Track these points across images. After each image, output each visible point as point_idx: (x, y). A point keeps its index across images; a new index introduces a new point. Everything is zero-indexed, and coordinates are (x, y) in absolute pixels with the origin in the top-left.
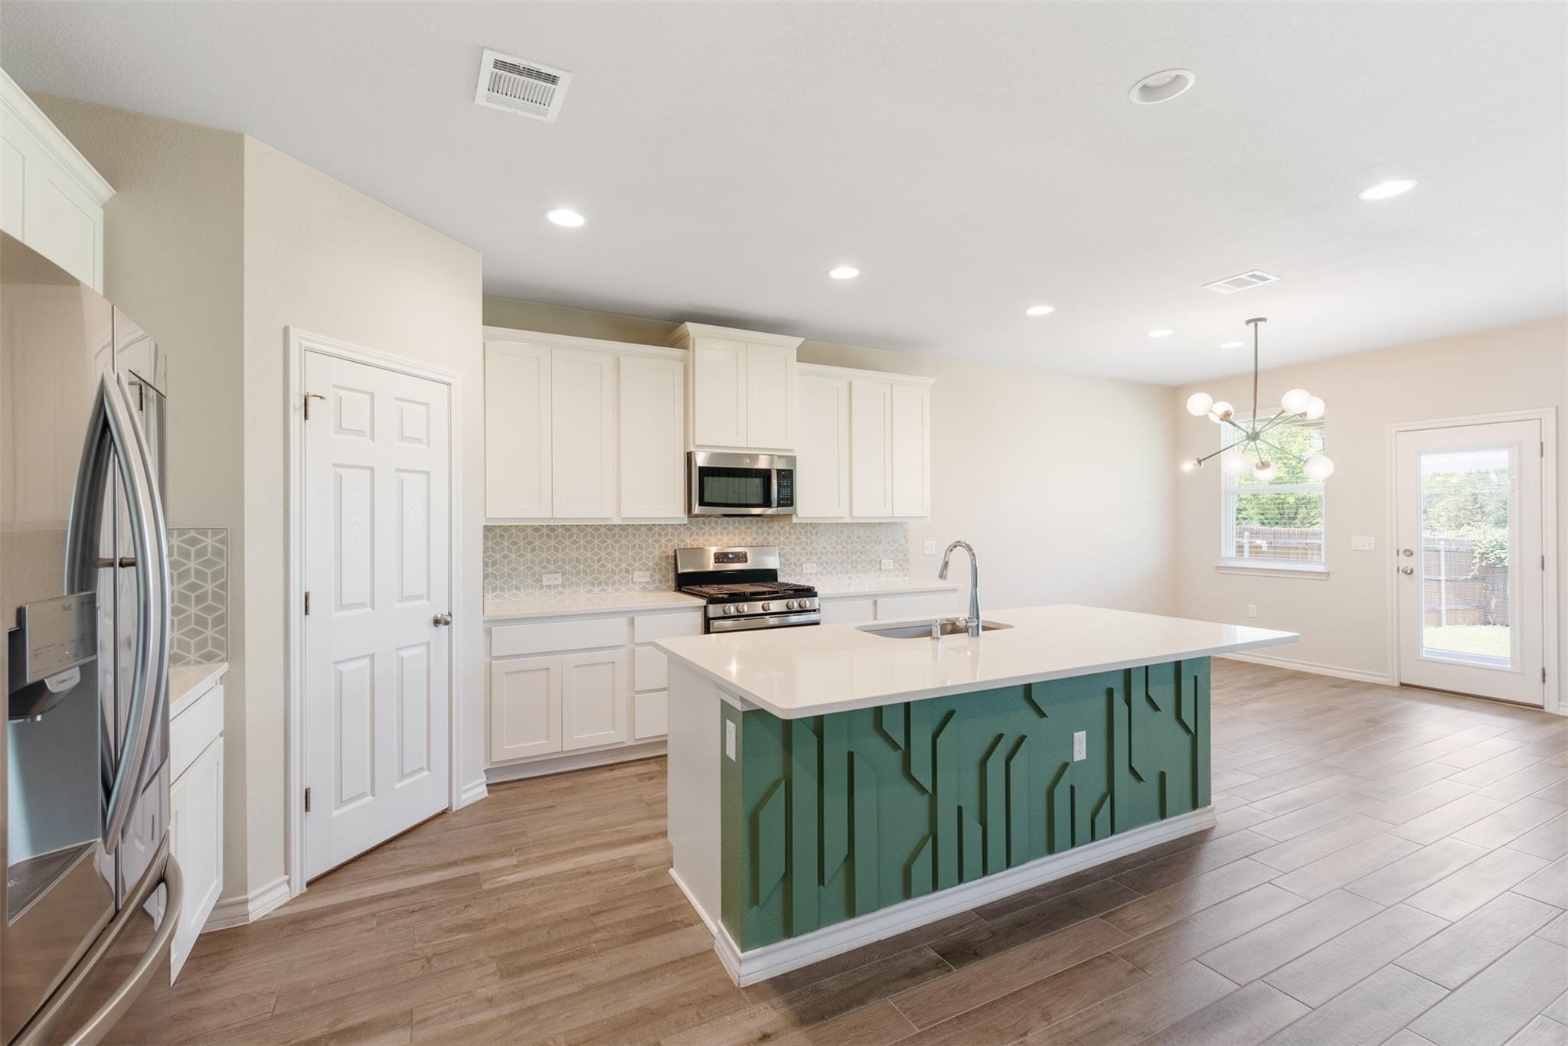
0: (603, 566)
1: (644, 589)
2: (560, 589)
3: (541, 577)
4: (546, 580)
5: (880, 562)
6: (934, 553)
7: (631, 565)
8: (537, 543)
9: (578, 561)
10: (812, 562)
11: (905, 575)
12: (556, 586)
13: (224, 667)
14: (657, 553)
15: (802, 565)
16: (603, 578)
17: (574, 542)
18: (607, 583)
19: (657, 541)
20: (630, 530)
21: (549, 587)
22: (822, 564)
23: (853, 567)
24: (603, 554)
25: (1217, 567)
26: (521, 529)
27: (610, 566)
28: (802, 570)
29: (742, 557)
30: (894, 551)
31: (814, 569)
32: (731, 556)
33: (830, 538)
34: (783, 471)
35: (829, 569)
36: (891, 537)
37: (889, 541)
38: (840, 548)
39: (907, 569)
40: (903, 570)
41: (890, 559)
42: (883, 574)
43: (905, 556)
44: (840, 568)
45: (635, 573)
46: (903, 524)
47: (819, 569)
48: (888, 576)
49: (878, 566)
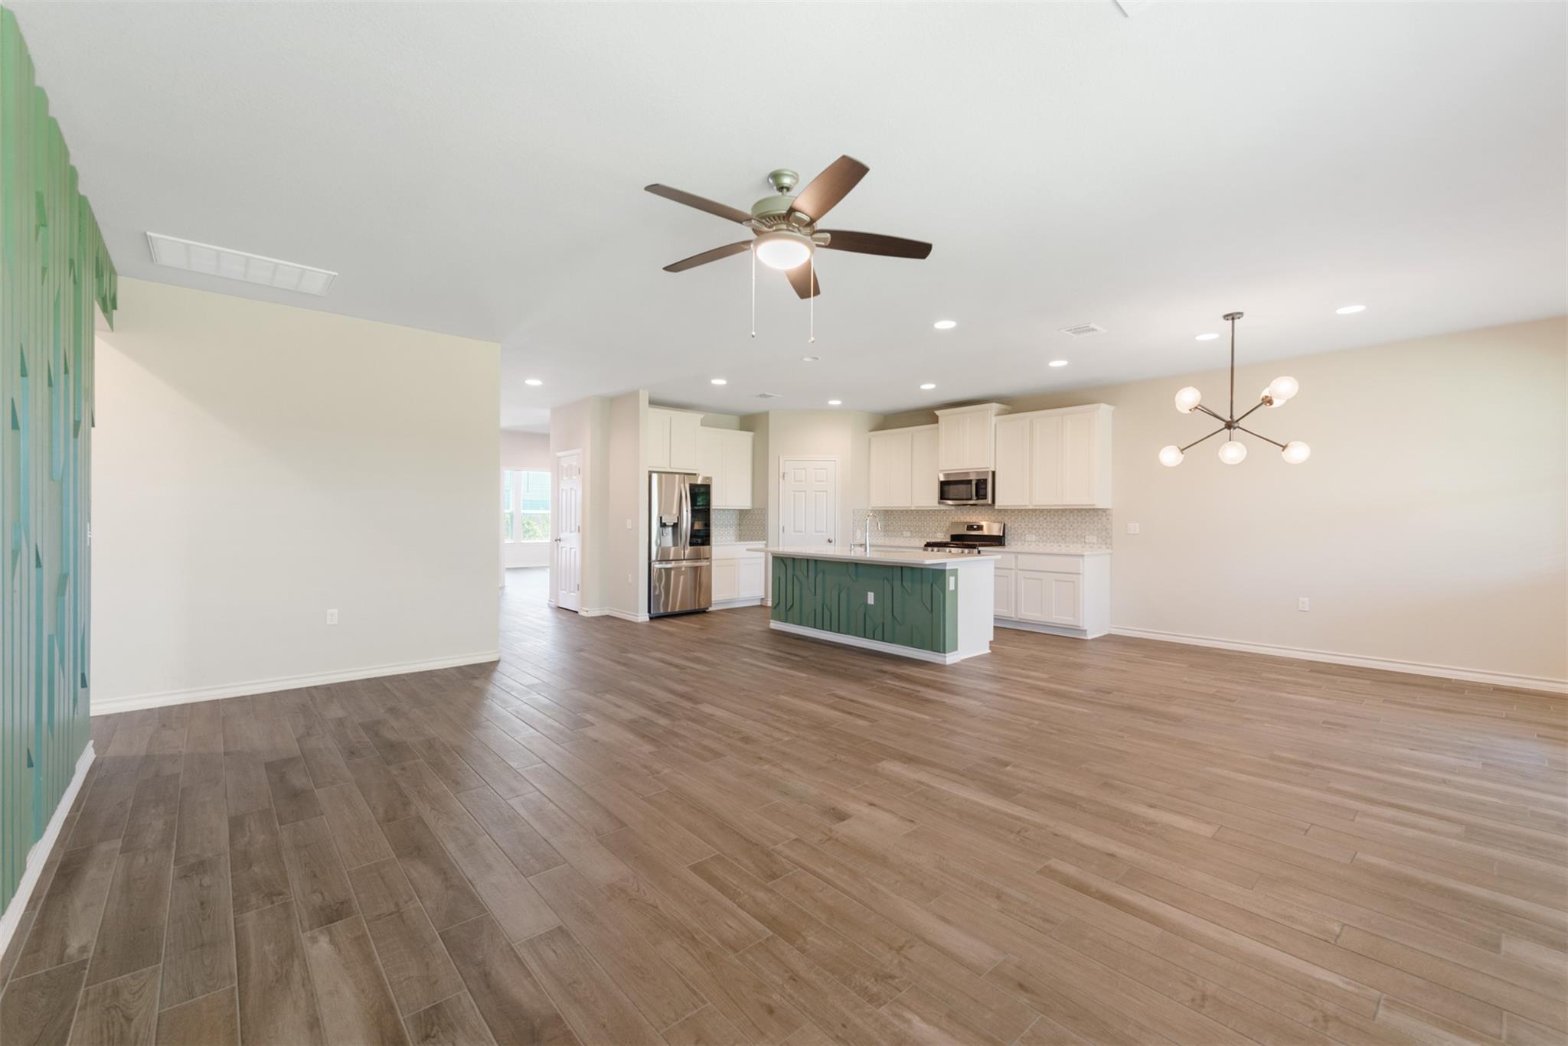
0: (925, 529)
2: (910, 538)
5: (1085, 536)
7: (936, 530)
8: (902, 518)
9: (916, 526)
10: (1032, 532)
11: (1107, 548)
12: (908, 537)
13: (765, 542)
14: (948, 524)
15: (1025, 535)
16: (919, 532)
17: (915, 518)
18: (927, 538)
19: (948, 518)
21: (906, 537)
22: (1039, 533)
23: (1063, 539)
24: (925, 523)
26: (897, 511)
28: (1025, 538)
29: (981, 528)
30: (1098, 530)
31: (1034, 538)
32: (975, 527)
33: (1045, 519)
34: (980, 480)
35: (1045, 539)
36: (1096, 519)
37: (1094, 523)
38: (1052, 525)
39: (1110, 544)
40: (1106, 544)
41: (1094, 535)
42: (1087, 546)
43: (1108, 533)
44: (1052, 539)
45: (938, 533)
46: (1104, 511)
47: (1038, 539)
48: (1091, 547)
49: (1083, 540)
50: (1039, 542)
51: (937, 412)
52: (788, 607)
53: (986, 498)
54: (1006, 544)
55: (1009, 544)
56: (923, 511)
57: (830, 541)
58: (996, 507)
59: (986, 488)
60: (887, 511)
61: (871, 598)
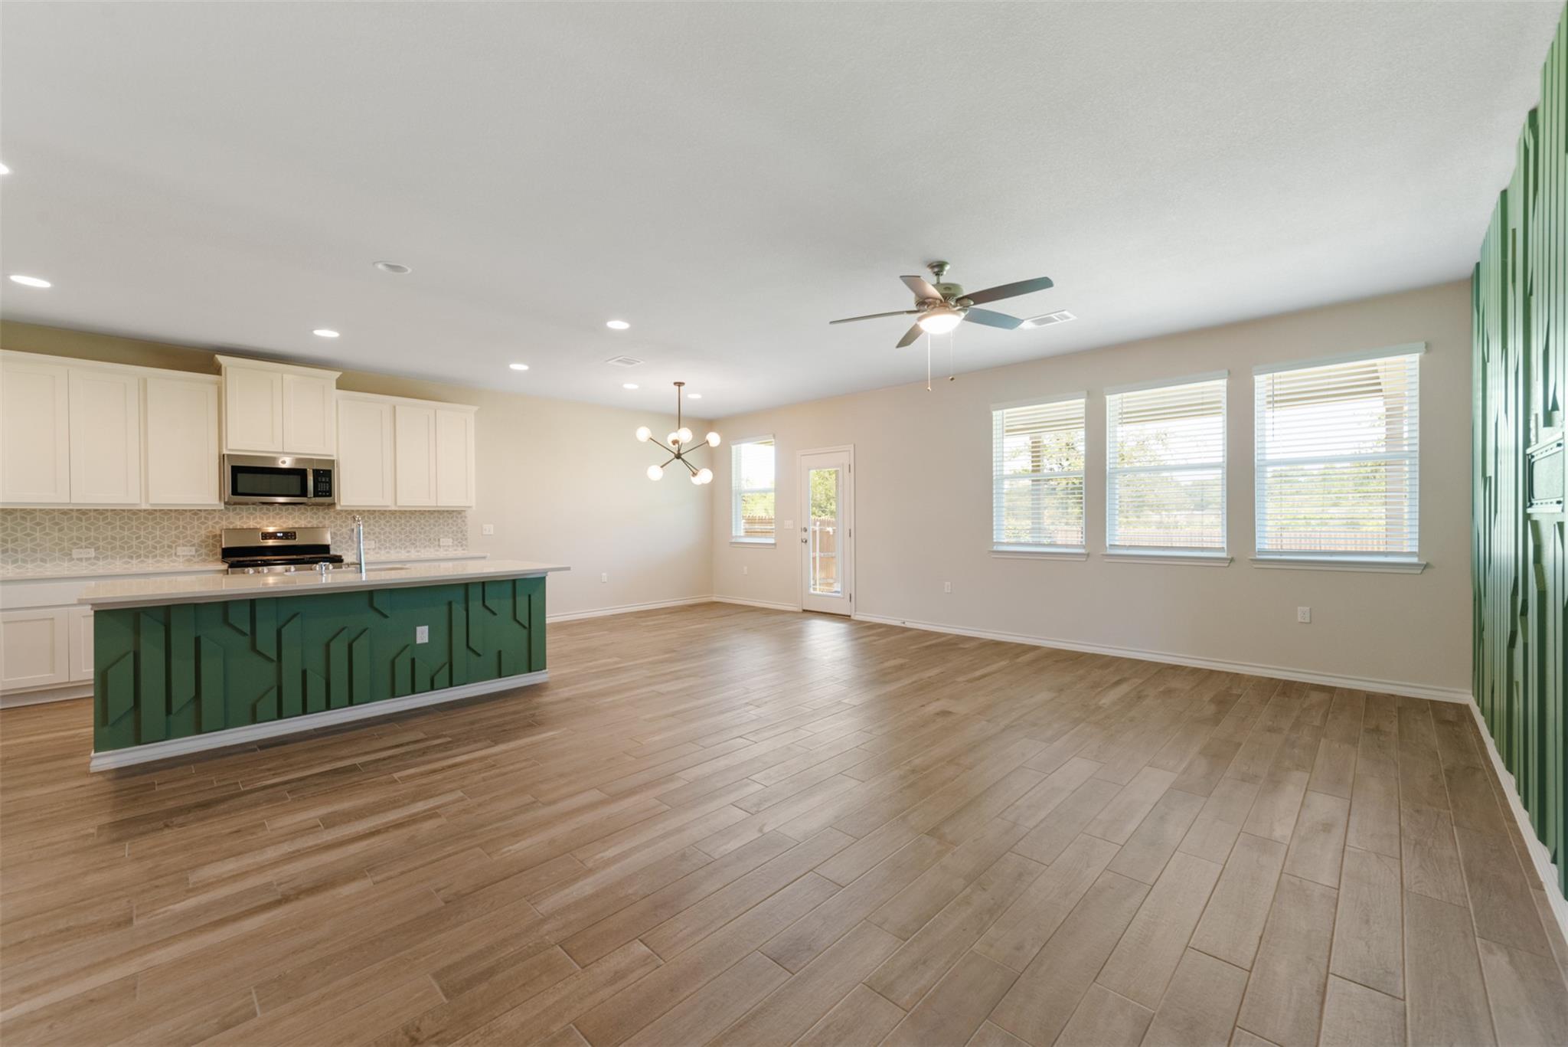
0: (143, 543)
1: (189, 560)
2: (93, 561)
3: (71, 551)
4: (76, 553)
5: (439, 540)
6: (492, 533)
7: (174, 542)
8: (65, 524)
9: (113, 538)
10: (370, 540)
11: (464, 550)
12: (90, 559)
14: (203, 532)
16: (142, 552)
18: (147, 556)
20: (173, 514)
21: (80, 559)
22: (380, 541)
23: (413, 544)
24: (142, 533)
25: (732, 543)
27: (150, 543)
29: (292, 536)
30: (452, 532)
32: (280, 535)
33: (388, 522)
34: (319, 470)
35: (388, 545)
36: (450, 521)
37: (448, 525)
38: (398, 529)
39: (466, 546)
40: (462, 546)
41: (449, 538)
42: (442, 549)
43: (464, 535)
44: (398, 544)
45: (178, 548)
46: (459, 512)
47: (377, 545)
48: (446, 550)
49: (437, 543)
50: (380, 548)
51: (221, 359)
56: (150, 512)
58: (338, 507)
61: (422, 635)
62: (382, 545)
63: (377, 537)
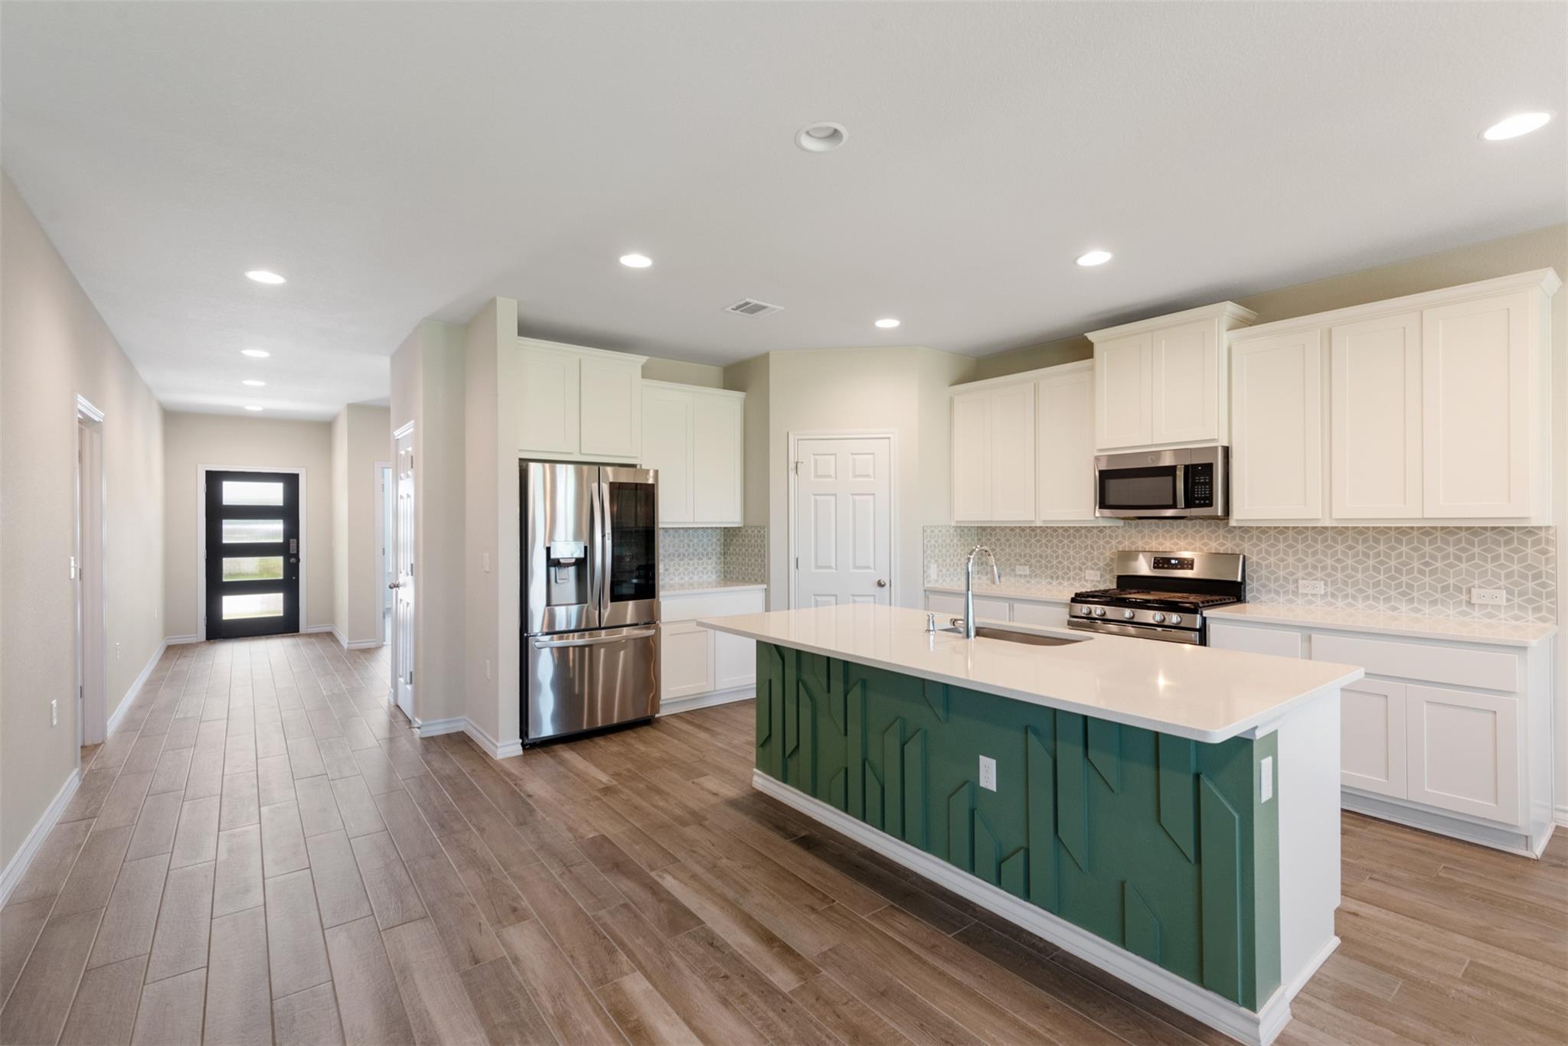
0: (1060, 563)
2: (1028, 579)
3: (1015, 567)
4: (1019, 570)
5: (1469, 591)
7: (1083, 564)
8: (1012, 540)
9: (1041, 556)
10: (1316, 579)
11: (1543, 620)
12: (1025, 576)
13: (765, 586)
14: (1108, 554)
15: (1296, 581)
16: (1060, 573)
17: (1038, 541)
18: (1063, 578)
19: (1108, 543)
20: (1083, 531)
21: (1020, 576)
22: (1334, 583)
23: (1403, 594)
24: (1060, 552)
26: (1003, 529)
27: (1066, 563)
28: (1297, 587)
29: (1188, 564)
30: (1509, 576)
31: (1321, 588)
32: (1173, 562)
33: (1350, 548)
34: (1195, 466)
35: (1350, 590)
36: (1502, 550)
37: (1496, 558)
38: (1371, 562)
39: (1550, 611)
40: (1537, 610)
41: (1499, 588)
42: (1476, 613)
43: (1543, 585)
44: (1370, 592)
45: (1087, 571)
46: (1530, 531)
47: (1329, 589)
48: (1490, 616)
49: (1464, 597)
50: (1333, 595)
52: (788, 753)
53: (1210, 505)
54: (1248, 596)
55: (1255, 598)
56: (1055, 529)
57: (880, 585)
58: (1233, 523)
59: (1210, 484)
60: (984, 529)
61: (988, 773)
62: (1339, 590)
63: (1329, 575)
